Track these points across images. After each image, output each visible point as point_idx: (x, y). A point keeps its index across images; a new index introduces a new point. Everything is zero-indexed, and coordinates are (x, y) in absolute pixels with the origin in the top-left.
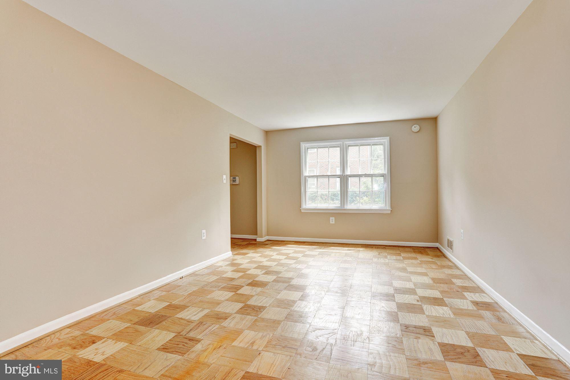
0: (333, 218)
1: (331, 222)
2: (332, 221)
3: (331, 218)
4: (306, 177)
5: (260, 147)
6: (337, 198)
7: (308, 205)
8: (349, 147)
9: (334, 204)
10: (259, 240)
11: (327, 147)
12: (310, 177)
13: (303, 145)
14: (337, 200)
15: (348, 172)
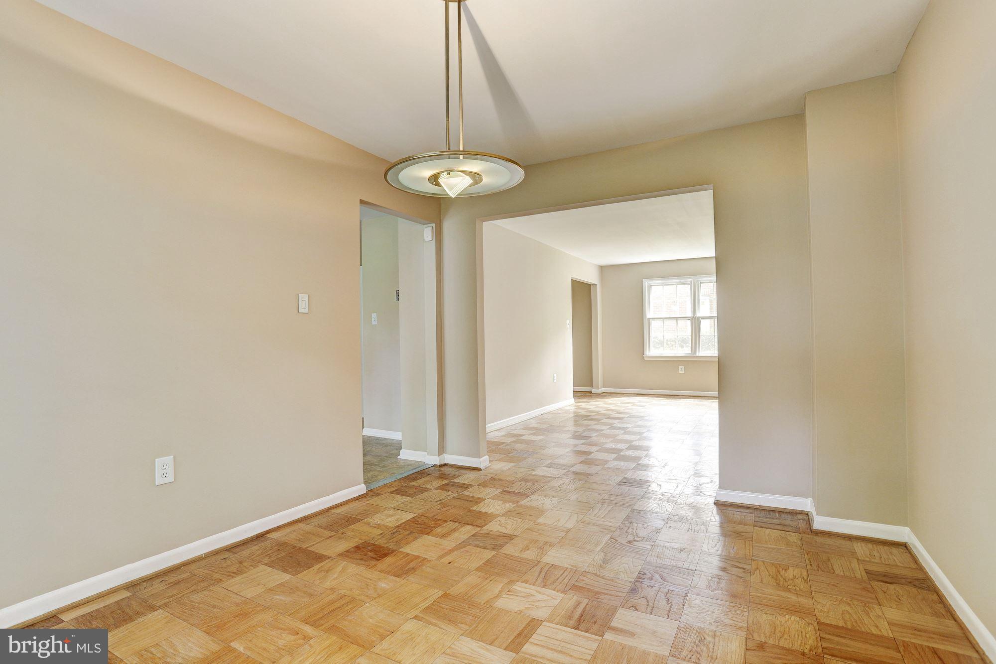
0: (683, 367)
1: (680, 372)
2: (682, 370)
3: (680, 367)
4: (649, 319)
5: (595, 285)
6: (688, 344)
7: (653, 351)
8: (701, 284)
9: (684, 351)
10: (594, 391)
11: (675, 284)
12: (653, 319)
13: (646, 283)
14: (687, 347)
15: (699, 315)
